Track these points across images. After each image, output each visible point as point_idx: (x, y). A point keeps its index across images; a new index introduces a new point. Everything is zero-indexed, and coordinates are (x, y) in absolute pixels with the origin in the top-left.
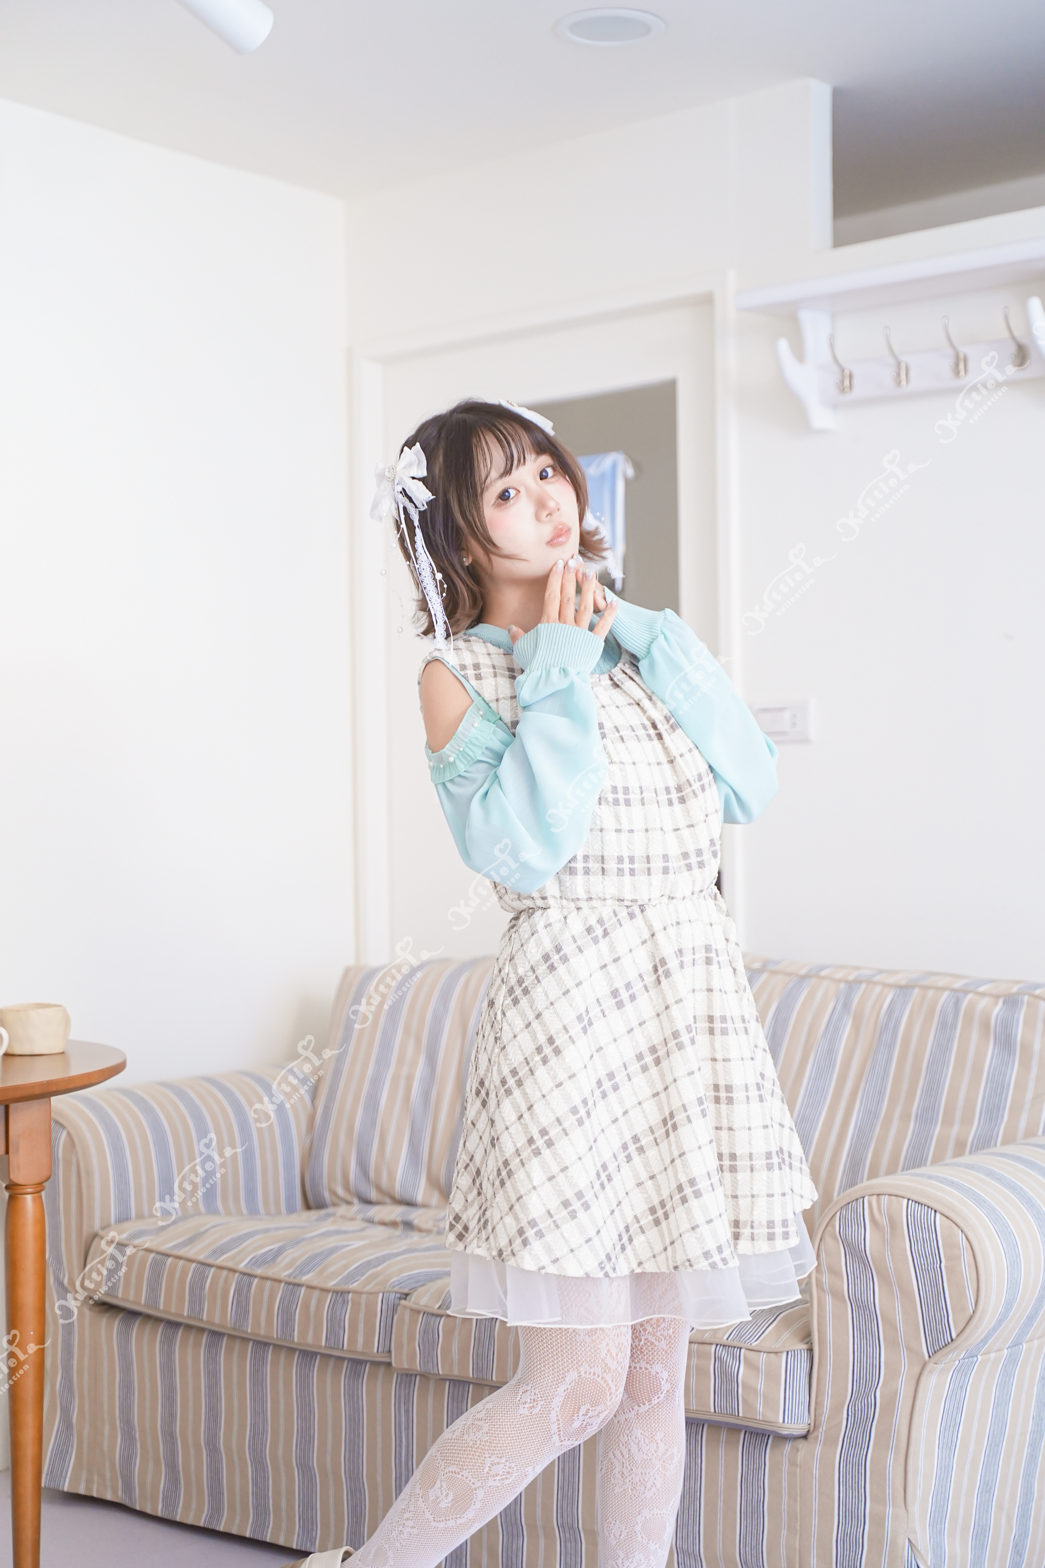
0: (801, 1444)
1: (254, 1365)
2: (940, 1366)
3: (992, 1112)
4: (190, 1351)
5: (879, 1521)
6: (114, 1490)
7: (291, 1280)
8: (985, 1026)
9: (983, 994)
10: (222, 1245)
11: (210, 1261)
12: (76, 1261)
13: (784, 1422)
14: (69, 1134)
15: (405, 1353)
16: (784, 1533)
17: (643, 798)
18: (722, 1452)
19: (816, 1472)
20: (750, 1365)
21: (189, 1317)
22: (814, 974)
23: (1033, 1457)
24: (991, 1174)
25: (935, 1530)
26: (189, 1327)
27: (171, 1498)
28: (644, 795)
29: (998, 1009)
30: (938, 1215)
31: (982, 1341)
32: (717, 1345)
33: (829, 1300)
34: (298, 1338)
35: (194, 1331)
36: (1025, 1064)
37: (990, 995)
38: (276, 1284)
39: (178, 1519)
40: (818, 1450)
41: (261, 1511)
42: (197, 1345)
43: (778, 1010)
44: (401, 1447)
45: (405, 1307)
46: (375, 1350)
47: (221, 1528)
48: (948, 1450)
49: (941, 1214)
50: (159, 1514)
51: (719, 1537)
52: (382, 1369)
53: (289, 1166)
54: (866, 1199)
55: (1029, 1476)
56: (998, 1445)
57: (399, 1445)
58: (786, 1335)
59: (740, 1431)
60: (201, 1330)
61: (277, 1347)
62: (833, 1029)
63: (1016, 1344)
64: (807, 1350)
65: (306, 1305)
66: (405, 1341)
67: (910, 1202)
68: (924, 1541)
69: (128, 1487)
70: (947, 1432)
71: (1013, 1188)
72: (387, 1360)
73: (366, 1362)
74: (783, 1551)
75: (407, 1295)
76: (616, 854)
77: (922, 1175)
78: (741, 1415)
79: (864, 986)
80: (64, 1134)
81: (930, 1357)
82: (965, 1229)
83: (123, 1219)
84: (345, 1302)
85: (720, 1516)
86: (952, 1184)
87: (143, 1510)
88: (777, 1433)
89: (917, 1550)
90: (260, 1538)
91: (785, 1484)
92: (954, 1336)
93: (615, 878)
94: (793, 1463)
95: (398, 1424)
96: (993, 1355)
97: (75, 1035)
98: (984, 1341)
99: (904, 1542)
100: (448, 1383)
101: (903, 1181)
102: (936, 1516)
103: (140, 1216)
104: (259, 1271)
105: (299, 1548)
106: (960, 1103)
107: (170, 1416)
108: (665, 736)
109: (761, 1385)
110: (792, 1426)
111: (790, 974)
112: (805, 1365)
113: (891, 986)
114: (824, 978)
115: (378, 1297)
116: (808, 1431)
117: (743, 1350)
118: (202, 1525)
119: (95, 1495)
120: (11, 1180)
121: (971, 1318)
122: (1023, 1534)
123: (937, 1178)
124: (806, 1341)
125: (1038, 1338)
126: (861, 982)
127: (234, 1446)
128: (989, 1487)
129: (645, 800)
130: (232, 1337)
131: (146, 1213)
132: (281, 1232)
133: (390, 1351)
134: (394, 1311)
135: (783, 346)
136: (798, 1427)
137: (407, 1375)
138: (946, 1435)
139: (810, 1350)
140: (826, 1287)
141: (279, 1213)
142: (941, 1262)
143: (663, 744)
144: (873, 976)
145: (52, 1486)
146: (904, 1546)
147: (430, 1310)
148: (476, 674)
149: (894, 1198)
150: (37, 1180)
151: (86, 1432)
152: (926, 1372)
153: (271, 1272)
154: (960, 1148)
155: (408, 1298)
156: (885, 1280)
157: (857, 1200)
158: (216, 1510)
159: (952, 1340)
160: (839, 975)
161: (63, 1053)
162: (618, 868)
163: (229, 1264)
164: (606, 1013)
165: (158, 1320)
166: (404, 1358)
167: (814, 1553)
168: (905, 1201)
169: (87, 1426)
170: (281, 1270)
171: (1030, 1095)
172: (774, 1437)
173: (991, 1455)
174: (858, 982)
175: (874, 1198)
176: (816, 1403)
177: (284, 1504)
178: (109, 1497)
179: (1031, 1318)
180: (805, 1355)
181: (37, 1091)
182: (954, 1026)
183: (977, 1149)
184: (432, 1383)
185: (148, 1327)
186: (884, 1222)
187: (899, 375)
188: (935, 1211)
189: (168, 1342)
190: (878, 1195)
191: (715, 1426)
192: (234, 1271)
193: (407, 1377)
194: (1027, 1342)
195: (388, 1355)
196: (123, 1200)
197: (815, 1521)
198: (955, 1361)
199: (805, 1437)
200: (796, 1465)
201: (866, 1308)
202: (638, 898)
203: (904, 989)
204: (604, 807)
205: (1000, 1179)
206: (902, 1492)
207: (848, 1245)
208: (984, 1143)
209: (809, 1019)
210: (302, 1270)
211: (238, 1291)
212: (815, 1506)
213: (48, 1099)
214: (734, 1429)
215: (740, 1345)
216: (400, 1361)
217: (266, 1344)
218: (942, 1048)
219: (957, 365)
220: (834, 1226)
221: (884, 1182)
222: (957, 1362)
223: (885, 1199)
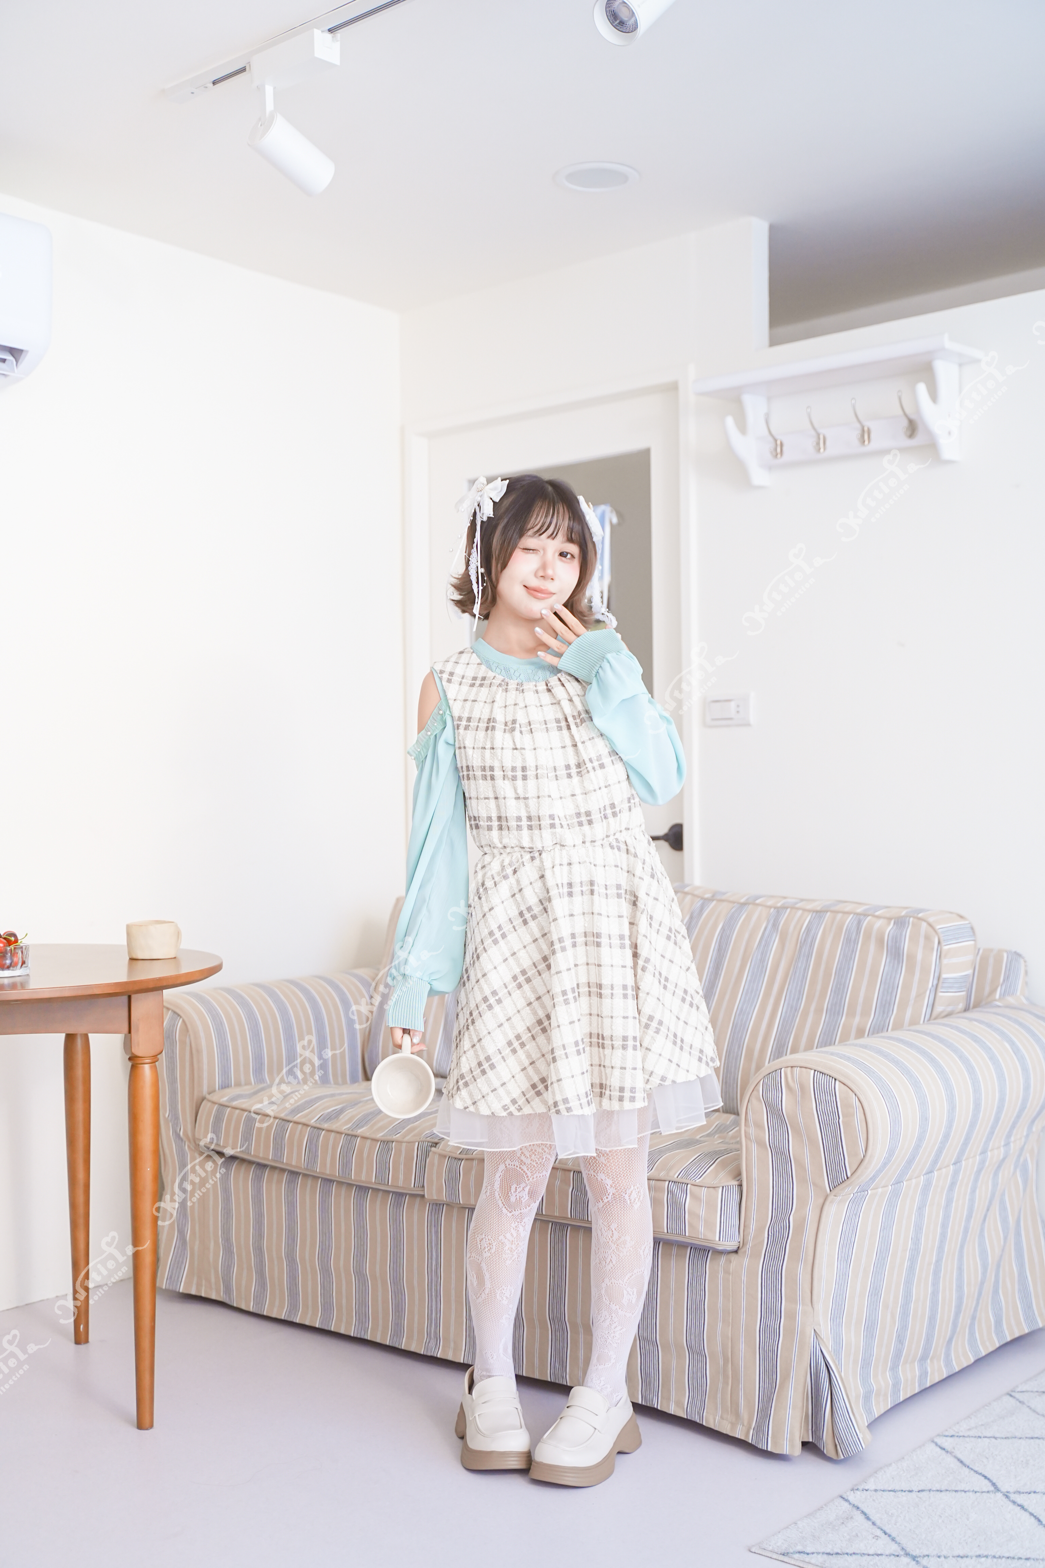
0: (733, 1257)
1: (322, 1197)
2: (839, 1198)
3: (885, 1007)
4: (274, 1186)
5: (792, 1316)
6: (218, 1292)
7: (350, 1132)
8: (880, 941)
9: (878, 917)
10: (298, 1106)
11: (289, 1118)
12: (189, 1118)
13: (720, 1240)
14: (183, 1021)
15: (434, 1188)
16: (720, 1325)
17: (537, 774)
18: (673, 1263)
19: (744, 1278)
20: (695, 1197)
21: (273, 1160)
22: (751, 902)
23: (911, 1268)
24: (880, 1052)
25: (835, 1323)
26: (274, 1168)
27: (260, 1298)
28: (538, 771)
29: (890, 928)
30: (837, 1082)
31: (871, 1179)
32: (670, 1181)
33: (754, 1148)
34: (354, 1177)
35: (277, 1171)
36: (911, 970)
37: (885, 918)
38: (338, 1135)
39: (265, 1314)
40: (746, 1261)
41: (327, 1307)
42: (279, 1182)
43: (723, 929)
44: (431, 1259)
45: (435, 1153)
46: (413, 1186)
47: (298, 1320)
48: (845, 1262)
49: (839, 1081)
50: (251, 1310)
51: (671, 1327)
52: (418, 1200)
53: (352, 1047)
54: (783, 1070)
55: (909, 1283)
56: (884, 1259)
57: (430, 1258)
58: (722, 1174)
59: (688, 1247)
60: (283, 1170)
61: (340, 1183)
62: (765, 944)
63: (898, 1182)
64: (738, 1185)
65: (361, 1152)
66: (435, 1179)
67: (816, 1072)
68: (826, 1331)
69: (228, 1289)
70: (844, 1248)
71: (896, 1063)
72: (422, 1193)
73: (406, 1194)
74: (719, 1339)
75: (436, 1144)
76: (515, 815)
77: (826, 1052)
78: (687, 1234)
79: (788, 910)
80: (181, 1020)
81: (831, 1191)
82: (858, 1093)
83: (225, 1086)
84: (389, 1150)
85: (671, 1311)
86: (849, 1059)
87: (239, 1306)
88: (714, 1248)
89: (821, 1338)
90: (326, 1328)
91: (721, 1288)
92: (849, 1175)
93: (515, 832)
94: (727, 1272)
95: (430, 1242)
96: (880, 1190)
97: (185, 945)
98: (873, 1179)
99: (811, 1332)
100: (467, 1210)
101: (816, 1057)
102: (836, 1312)
103: (238, 1084)
104: (326, 1126)
105: (355, 1336)
106: (861, 1000)
107: (259, 1235)
108: (573, 727)
109: (702, 1212)
110: (726, 1243)
111: (734, 902)
112: (736, 1197)
113: (809, 911)
114: (758, 905)
115: (414, 1145)
116: (739, 1247)
117: (689, 1186)
118: (283, 1318)
119: (203, 1295)
120: (132, 1053)
121: (862, 1160)
122: (904, 1327)
123: (838, 1055)
124: (738, 1178)
125: (915, 1178)
126: (787, 908)
127: (307, 1257)
128: (877, 1291)
129: (539, 775)
130: (305, 1175)
131: (243, 1081)
132: (344, 1096)
133: (423, 1186)
134: (427, 1156)
135: (730, 421)
136: (731, 1245)
137: (436, 1204)
138: (844, 1251)
139: (740, 1186)
140: (753, 1137)
141: (344, 1083)
142: (839, 1118)
143: (570, 733)
144: (796, 903)
145: (171, 1288)
146: (811, 1334)
147: (454, 1155)
148: (448, 679)
149: (804, 1069)
150: (153, 1053)
151: (196, 1248)
152: (827, 1203)
153: (334, 1126)
154: (860, 1033)
155: (438, 1146)
156: (797, 1132)
157: (776, 1071)
158: (294, 1306)
159: (848, 1178)
160: (769, 903)
161: (175, 958)
162: (517, 825)
163: (303, 1120)
164: (516, 928)
165: (251, 1163)
166: (434, 1192)
167: (742, 1339)
168: (813, 1072)
169: (197, 1243)
170: (342, 1124)
171: (913, 994)
172: (713, 1252)
173: (879, 1266)
174: (784, 908)
175: (789, 1069)
176: (744, 1226)
177: (344, 1301)
178: (214, 1297)
179: (910, 1162)
180: (736, 1189)
181: (151, 986)
182: (856, 942)
183: (873, 1034)
184: (455, 1211)
185: (243, 1167)
186: (796, 1087)
187: (818, 444)
188: (835, 1079)
189: (258, 1179)
190: (792, 1067)
191: (669, 1243)
192: (307, 1125)
193: (437, 1206)
194: (907, 1180)
195: (422, 1189)
196: (225, 1071)
197: (743, 1316)
198: (850, 1194)
199: (736, 1252)
200: (729, 1274)
201: (782, 1153)
202: (534, 846)
203: (819, 913)
204: (506, 782)
205: (886, 1056)
206: (810, 1294)
207: (769, 1106)
208: (879, 1029)
209: (746, 936)
210: (358, 1125)
211: (310, 1141)
212: (744, 1304)
213: (161, 991)
214: (682, 1246)
215: (687, 1181)
216: (431, 1193)
217: (331, 1181)
218: (847, 958)
219: (863, 436)
220: (758, 1091)
221: (801, 1057)
222: (852, 1195)
223: (797, 1071)
